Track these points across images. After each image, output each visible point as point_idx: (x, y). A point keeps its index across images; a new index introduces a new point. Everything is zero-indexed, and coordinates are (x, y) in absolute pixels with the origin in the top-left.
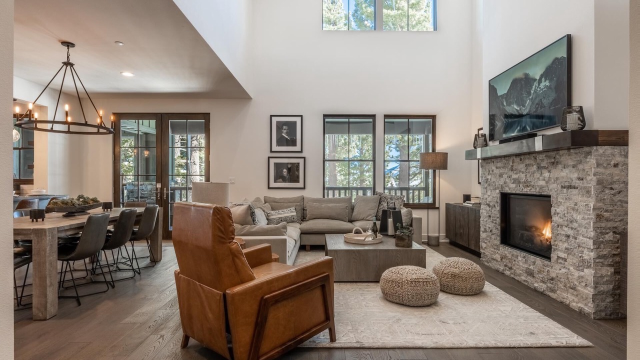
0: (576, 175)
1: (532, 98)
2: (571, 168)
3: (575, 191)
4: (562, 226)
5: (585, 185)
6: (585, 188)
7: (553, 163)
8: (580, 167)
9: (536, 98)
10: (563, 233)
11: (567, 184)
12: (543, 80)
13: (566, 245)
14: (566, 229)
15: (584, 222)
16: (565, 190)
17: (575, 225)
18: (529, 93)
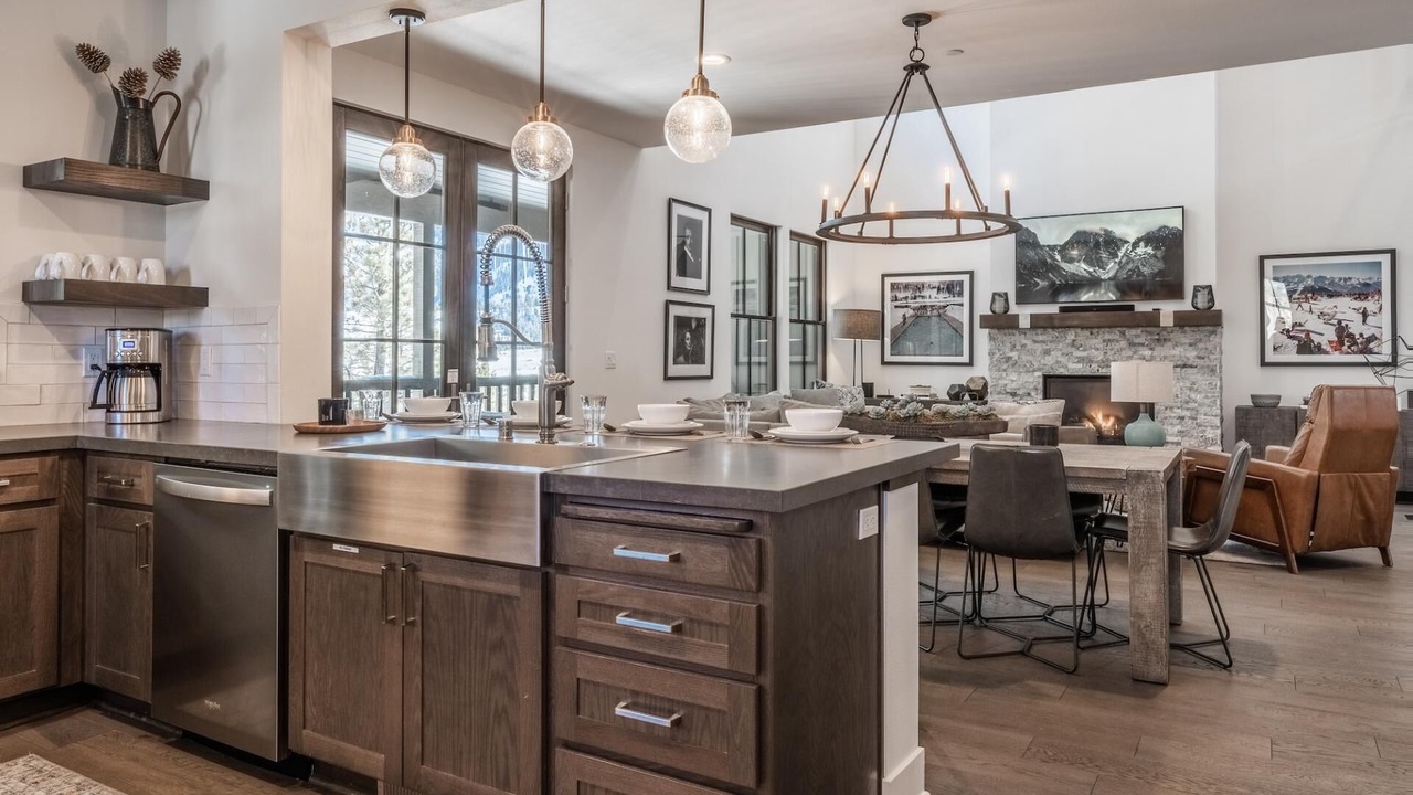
0: (1195, 354)
1: (1120, 262)
2: (1187, 347)
3: (1190, 370)
4: (1172, 408)
5: (1208, 363)
6: (1208, 366)
7: (1158, 340)
8: (1200, 345)
9: (1127, 263)
10: (1173, 415)
11: (1180, 363)
12: (1142, 244)
13: (1179, 427)
14: (1179, 411)
15: (1207, 401)
16: (1178, 369)
17: (1192, 405)
18: (1115, 255)
